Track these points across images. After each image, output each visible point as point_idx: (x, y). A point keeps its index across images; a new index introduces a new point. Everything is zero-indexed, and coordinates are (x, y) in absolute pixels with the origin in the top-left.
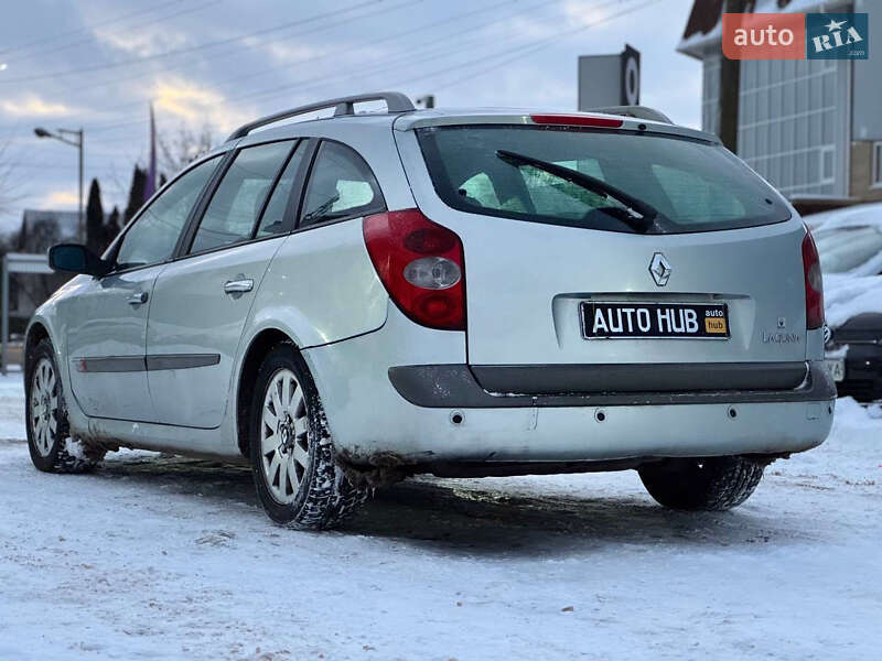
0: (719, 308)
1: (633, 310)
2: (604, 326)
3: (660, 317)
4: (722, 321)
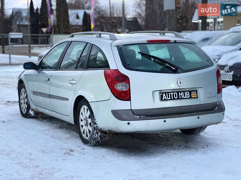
0: (195, 91)
1: (173, 93)
2: (165, 98)
3: (180, 94)
4: (196, 94)
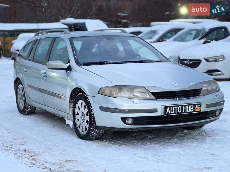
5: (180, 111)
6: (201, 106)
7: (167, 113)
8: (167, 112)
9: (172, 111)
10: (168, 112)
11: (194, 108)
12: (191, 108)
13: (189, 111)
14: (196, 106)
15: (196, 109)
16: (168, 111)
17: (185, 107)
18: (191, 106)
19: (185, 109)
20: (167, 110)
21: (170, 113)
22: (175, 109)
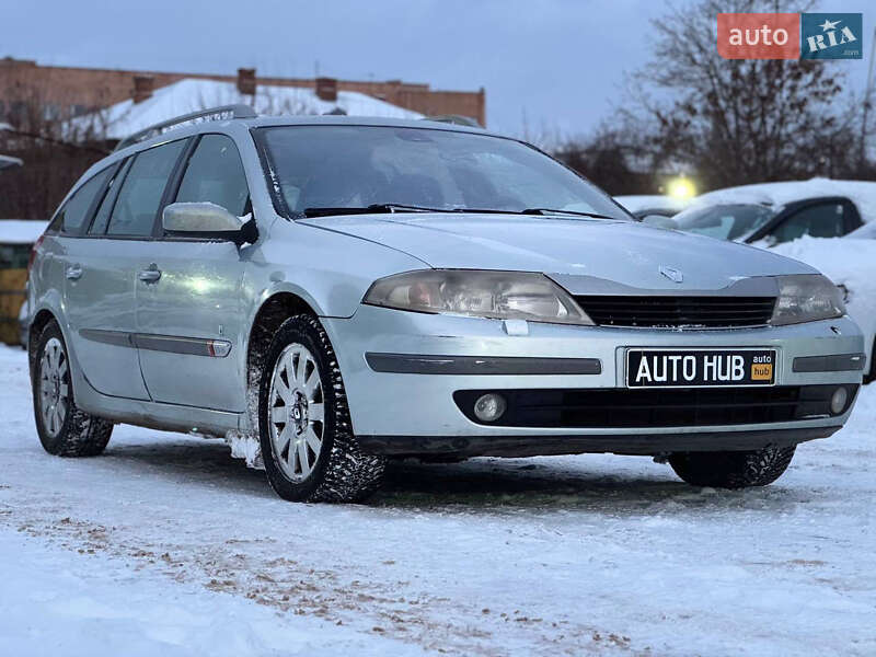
5: (689, 374)
6: (773, 362)
7: (638, 380)
8: (640, 375)
9: (660, 374)
10: (645, 375)
11: (747, 368)
12: (735, 367)
13: (727, 378)
14: (756, 359)
15: (753, 370)
16: (644, 371)
17: (710, 360)
18: (735, 358)
19: (710, 368)
20: (641, 368)
21: (650, 380)
22: (670, 363)
